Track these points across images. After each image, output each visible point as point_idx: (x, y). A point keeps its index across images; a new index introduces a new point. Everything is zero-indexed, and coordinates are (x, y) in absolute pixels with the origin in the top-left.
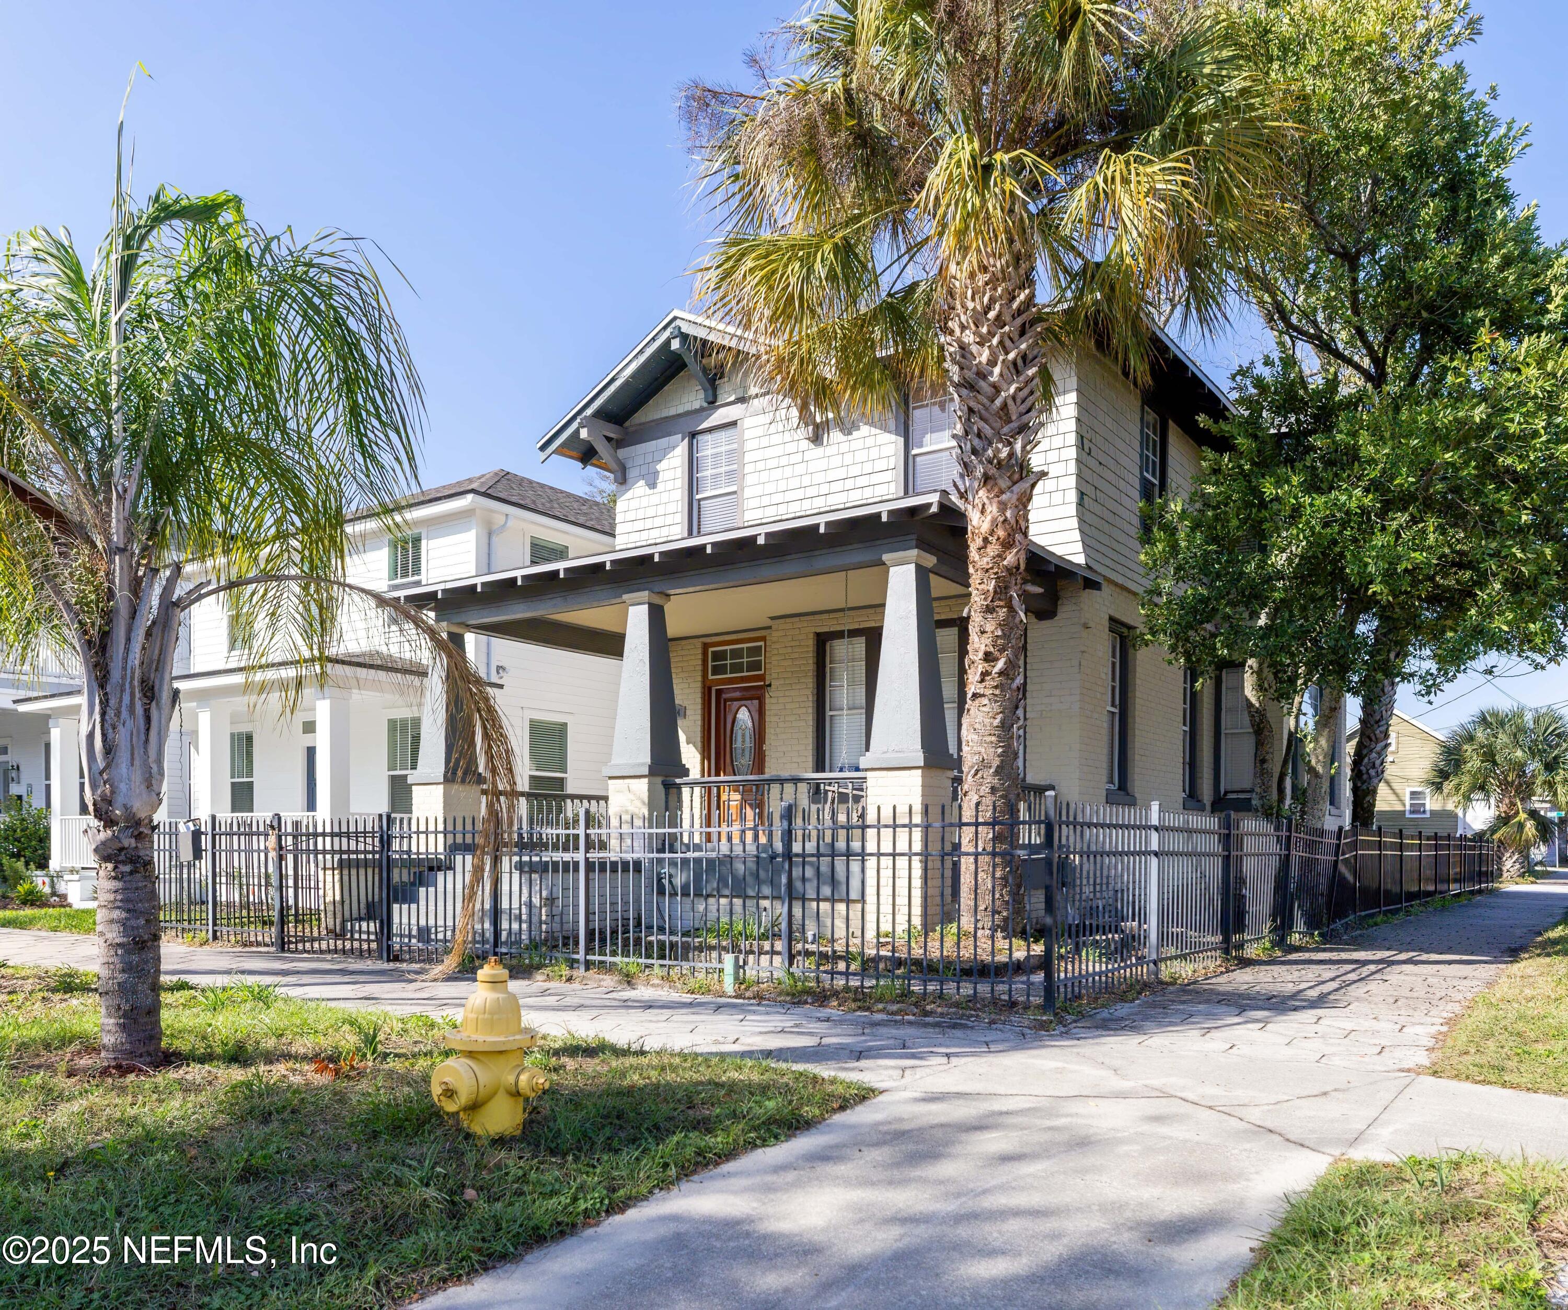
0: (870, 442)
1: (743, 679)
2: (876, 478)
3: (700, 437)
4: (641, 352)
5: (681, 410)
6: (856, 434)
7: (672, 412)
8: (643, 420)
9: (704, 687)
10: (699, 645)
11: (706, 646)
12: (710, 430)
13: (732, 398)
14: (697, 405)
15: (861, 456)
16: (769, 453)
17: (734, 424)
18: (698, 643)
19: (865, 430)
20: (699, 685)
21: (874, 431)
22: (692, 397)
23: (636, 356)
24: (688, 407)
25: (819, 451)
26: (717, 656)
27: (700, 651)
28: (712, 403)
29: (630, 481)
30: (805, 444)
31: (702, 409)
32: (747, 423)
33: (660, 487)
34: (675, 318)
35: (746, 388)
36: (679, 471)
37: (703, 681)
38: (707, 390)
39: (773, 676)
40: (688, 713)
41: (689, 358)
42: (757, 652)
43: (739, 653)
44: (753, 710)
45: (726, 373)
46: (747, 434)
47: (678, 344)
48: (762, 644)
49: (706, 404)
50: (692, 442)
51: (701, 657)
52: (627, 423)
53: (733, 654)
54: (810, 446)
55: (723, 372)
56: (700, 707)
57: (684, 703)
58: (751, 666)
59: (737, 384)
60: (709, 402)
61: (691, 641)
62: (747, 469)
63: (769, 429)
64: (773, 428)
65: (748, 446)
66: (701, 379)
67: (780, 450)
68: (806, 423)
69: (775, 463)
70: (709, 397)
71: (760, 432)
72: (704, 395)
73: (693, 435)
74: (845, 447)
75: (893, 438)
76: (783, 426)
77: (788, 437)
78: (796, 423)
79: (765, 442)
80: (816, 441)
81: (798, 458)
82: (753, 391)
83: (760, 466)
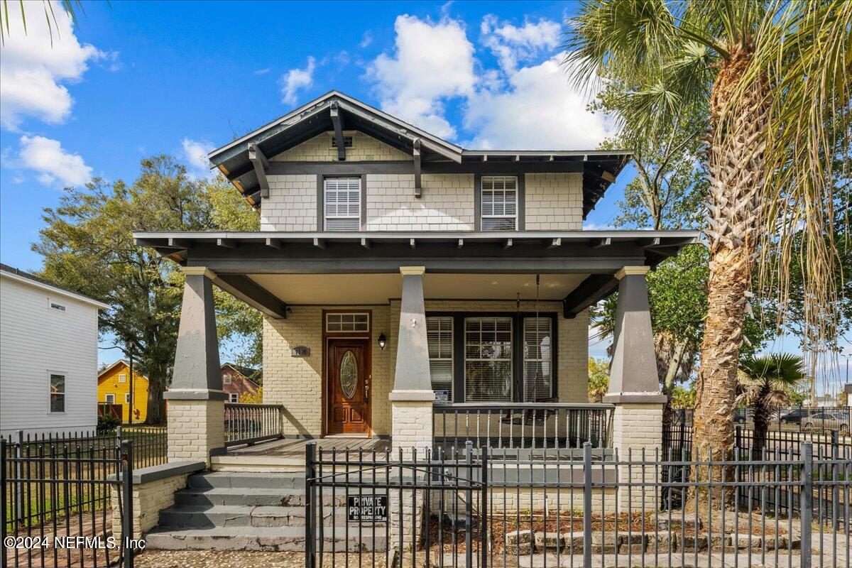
1: (353, 335)
2: (460, 227)
3: (328, 180)
4: (305, 112)
5: (316, 159)
7: (309, 159)
8: (284, 159)
9: (323, 337)
11: (324, 312)
12: (337, 177)
13: (359, 160)
14: (330, 159)
16: (385, 198)
17: (359, 177)
18: (320, 310)
20: (321, 335)
22: (326, 153)
23: (300, 114)
24: (322, 159)
25: (420, 204)
26: (331, 318)
27: (321, 314)
28: (342, 160)
29: (273, 198)
30: (412, 199)
31: (333, 162)
32: (369, 177)
34: (334, 96)
35: (370, 156)
36: (315, 199)
37: (323, 334)
38: (339, 150)
39: (392, 334)
40: (311, 352)
41: (337, 125)
42: (364, 319)
43: (350, 318)
44: (357, 353)
45: (353, 143)
46: (368, 185)
47: (334, 114)
48: (368, 314)
49: (336, 159)
50: (325, 182)
51: (321, 318)
52: (271, 160)
53: (345, 318)
54: (417, 200)
55: (351, 143)
56: (321, 349)
57: (309, 346)
58: (359, 327)
59: (361, 152)
60: (340, 159)
61: (314, 307)
62: (368, 206)
63: (385, 185)
64: (388, 185)
65: (370, 192)
66: (340, 141)
67: (393, 199)
68: (417, 185)
69: (390, 206)
70: (339, 155)
71: (378, 185)
72: (336, 153)
73: (325, 177)
74: (439, 205)
75: (473, 206)
76: (395, 185)
77: (400, 191)
78: (406, 184)
79: (382, 192)
80: (419, 197)
81: (407, 206)
82: (374, 159)
83: (379, 206)
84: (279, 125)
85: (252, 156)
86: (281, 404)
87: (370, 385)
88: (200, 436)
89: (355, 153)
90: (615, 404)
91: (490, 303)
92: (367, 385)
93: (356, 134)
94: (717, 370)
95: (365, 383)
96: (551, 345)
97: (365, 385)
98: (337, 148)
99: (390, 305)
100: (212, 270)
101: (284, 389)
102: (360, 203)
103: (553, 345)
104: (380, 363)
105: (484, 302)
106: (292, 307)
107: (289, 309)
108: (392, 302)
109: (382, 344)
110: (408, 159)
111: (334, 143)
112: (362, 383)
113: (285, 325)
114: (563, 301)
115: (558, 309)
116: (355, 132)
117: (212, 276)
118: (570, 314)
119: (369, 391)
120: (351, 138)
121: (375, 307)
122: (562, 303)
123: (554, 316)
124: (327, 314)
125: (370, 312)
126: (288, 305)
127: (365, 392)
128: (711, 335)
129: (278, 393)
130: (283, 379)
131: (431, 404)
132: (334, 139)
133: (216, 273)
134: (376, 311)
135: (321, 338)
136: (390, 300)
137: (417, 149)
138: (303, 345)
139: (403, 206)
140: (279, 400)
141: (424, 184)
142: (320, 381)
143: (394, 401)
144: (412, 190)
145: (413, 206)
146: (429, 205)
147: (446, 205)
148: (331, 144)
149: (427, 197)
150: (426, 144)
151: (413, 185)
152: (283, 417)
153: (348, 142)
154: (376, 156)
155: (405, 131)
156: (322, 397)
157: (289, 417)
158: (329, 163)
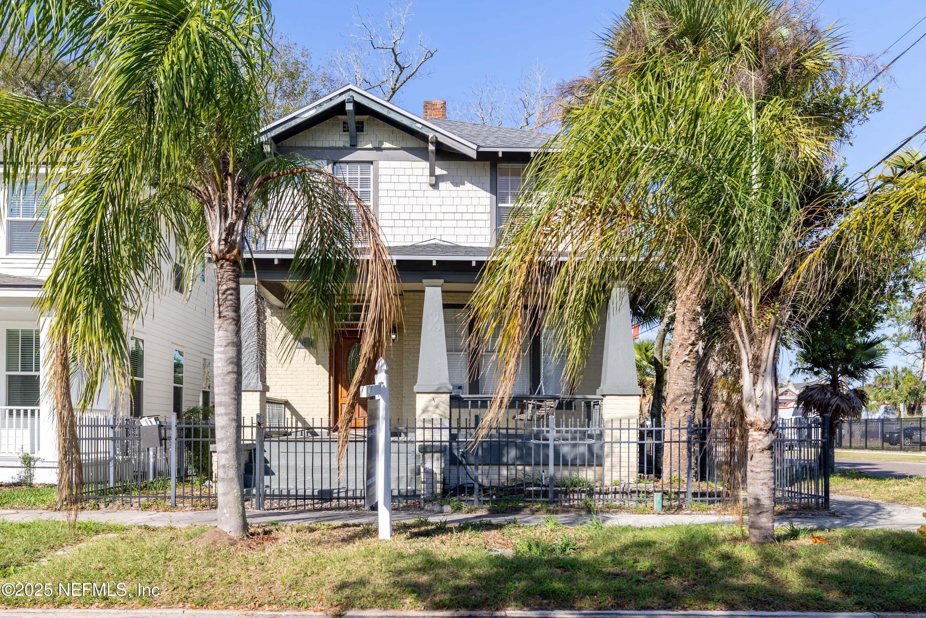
0: (472, 194)
2: (476, 216)
3: (338, 165)
4: (320, 105)
5: (326, 145)
6: (462, 187)
7: (319, 144)
8: (293, 144)
9: (330, 328)
12: (348, 162)
13: (370, 146)
14: (340, 144)
15: (467, 201)
16: (398, 187)
17: (371, 162)
19: (468, 186)
21: (475, 188)
22: (336, 137)
23: (315, 107)
24: (332, 144)
25: (435, 192)
28: (354, 147)
30: (426, 187)
31: (344, 148)
32: (382, 164)
34: (350, 90)
35: (382, 142)
38: (350, 135)
39: (405, 327)
40: (317, 344)
41: (351, 112)
45: (365, 129)
46: (381, 172)
47: (349, 106)
49: (348, 145)
50: (335, 167)
52: (280, 144)
54: (430, 188)
55: (363, 128)
56: (328, 341)
57: (315, 337)
59: (372, 138)
60: (351, 145)
62: (381, 193)
63: (398, 172)
64: (401, 172)
65: (382, 179)
66: (352, 126)
67: (406, 186)
68: (432, 174)
69: (402, 194)
70: (351, 141)
71: (391, 172)
72: (347, 139)
73: (335, 163)
74: (454, 194)
75: (489, 194)
76: (409, 172)
77: (413, 179)
78: (419, 172)
79: (395, 179)
80: (435, 186)
81: (420, 194)
82: (386, 145)
83: (391, 193)
84: (294, 118)
86: (285, 398)
89: (366, 138)
93: (367, 120)
98: (347, 133)
101: (289, 384)
102: (371, 190)
104: (391, 357)
108: (405, 294)
109: (394, 336)
111: (345, 128)
116: (367, 117)
120: (362, 123)
129: (284, 387)
130: (287, 373)
131: (449, 395)
132: (344, 123)
136: (403, 292)
137: (432, 143)
139: (417, 194)
140: (284, 395)
141: (439, 171)
142: (327, 374)
143: (418, 393)
144: (426, 179)
145: (427, 194)
146: (443, 194)
147: (461, 194)
148: (342, 129)
149: (442, 185)
150: (441, 139)
151: (427, 172)
152: (288, 413)
153: (360, 127)
154: (389, 141)
155: (420, 126)
156: (329, 392)
157: (294, 412)
158: (339, 148)
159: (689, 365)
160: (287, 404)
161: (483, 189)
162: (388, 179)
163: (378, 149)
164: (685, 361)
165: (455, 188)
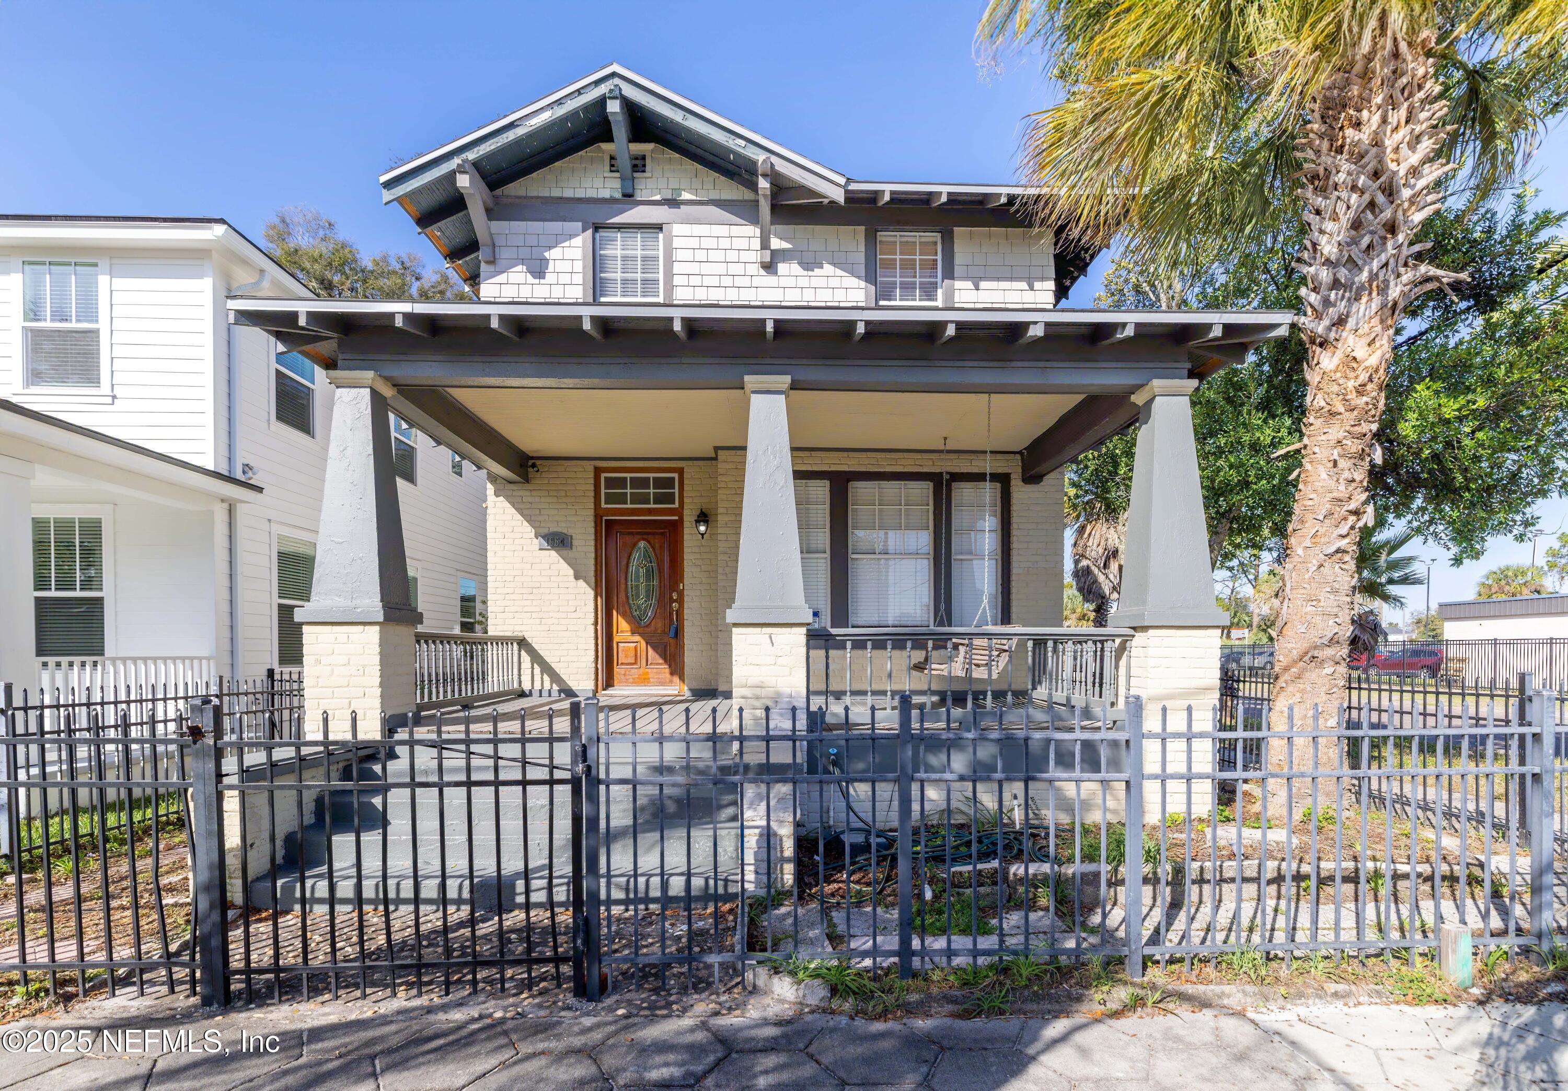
0: (834, 282)
1: (650, 512)
3: (603, 233)
4: (559, 102)
5: (580, 194)
6: (817, 271)
7: (568, 193)
8: (522, 193)
9: (596, 516)
10: (592, 469)
11: (598, 471)
12: (620, 227)
13: (658, 197)
14: (606, 194)
15: (825, 295)
16: (706, 269)
17: (659, 227)
18: (590, 466)
19: (828, 269)
20: (592, 512)
21: (839, 272)
22: (599, 182)
23: (550, 106)
24: (591, 193)
25: (771, 280)
26: (610, 483)
27: (592, 475)
28: (629, 197)
29: (502, 263)
30: (754, 269)
31: (612, 201)
32: (677, 229)
33: (550, 278)
34: (614, 74)
35: (678, 191)
36: (579, 266)
37: (595, 509)
38: (622, 179)
39: (720, 510)
40: (575, 543)
41: (620, 131)
42: (669, 483)
43: (644, 483)
44: (657, 545)
45: (648, 168)
46: (677, 243)
47: (613, 107)
48: (676, 475)
49: (618, 195)
50: (597, 235)
51: (592, 481)
52: (499, 192)
53: (636, 483)
54: (762, 272)
55: (644, 166)
56: (593, 537)
57: (570, 532)
58: (659, 499)
59: (662, 183)
60: (624, 195)
61: (578, 462)
62: (677, 281)
63: (706, 243)
64: (712, 243)
65: (679, 255)
66: (625, 163)
67: (721, 269)
68: (765, 245)
69: (715, 281)
70: (623, 187)
71: (694, 243)
72: (617, 184)
73: (597, 228)
74: (803, 282)
75: (863, 284)
76: (725, 243)
77: (732, 255)
78: (743, 243)
79: (701, 255)
80: (769, 267)
81: (745, 281)
82: (686, 196)
83: (695, 280)
84: (511, 126)
85: (463, 181)
86: (520, 634)
87: (681, 600)
88: (367, 690)
89: (651, 184)
90: (1134, 628)
91: (894, 455)
92: (675, 601)
93: (652, 151)
94: (1321, 566)
95: (671, 597)
96: (999, 532)
97: (672, 601)
98: (617, 175)
99: (716, 459)
100: (387, 379)
101: (526, 609)
102: (661, 277)
103: (1003, 529)
104: (698, 562)
105: (883, 455)
106: (538, 462)
107: (534, 466)
108: (720, 453)
109: (702, 528)
110: (746, 198)
111: (612, 166)
112: (667, 596)
113: (528, 493)
114: (1020, 453)
115: (1014, 467)
116: (651, 146)
117: (388, 392)
118: (1032, 477)
119: (680, 612)
120: (644, 158)
121: (690, 463)
122: (1018, 457)
123: (1003, 480)
124: (603, 475)
125: (681, 471)
126: (532, 458)
127: (671, 614)
128: (1310, 503)
129: (516, 615)
130: (524, 591)
131: (803, 630)
132: (612, 158)
133: (394, 385)
134: (691, 471)
135: (592, 518)
136: (717, 449)
137: (765, 175)
138: (559, 530)
139: (739, 281)
140: (517, 628)
141: (776, 243)
142: (591, 593)
143: (736, 625)
144: (755, 256)
145: (757, 281)
146: (784, 282)
147: (815, 282)
148: (607, 168)
149: (782, 267)
150: (782, 167)
151: (757, 243)
152: (526, 658)
153: (639, 164)
154: (690, 190)
155: (743, 143)
156: (596, 623)
157: (536, 658)
158: (604, 201)
159: (1347, 558)
160: (523, 643)
161: (853, 274)
162: (688, 255)
163: (673, 203)
164: (1338, 551)
165: (805, 273)
